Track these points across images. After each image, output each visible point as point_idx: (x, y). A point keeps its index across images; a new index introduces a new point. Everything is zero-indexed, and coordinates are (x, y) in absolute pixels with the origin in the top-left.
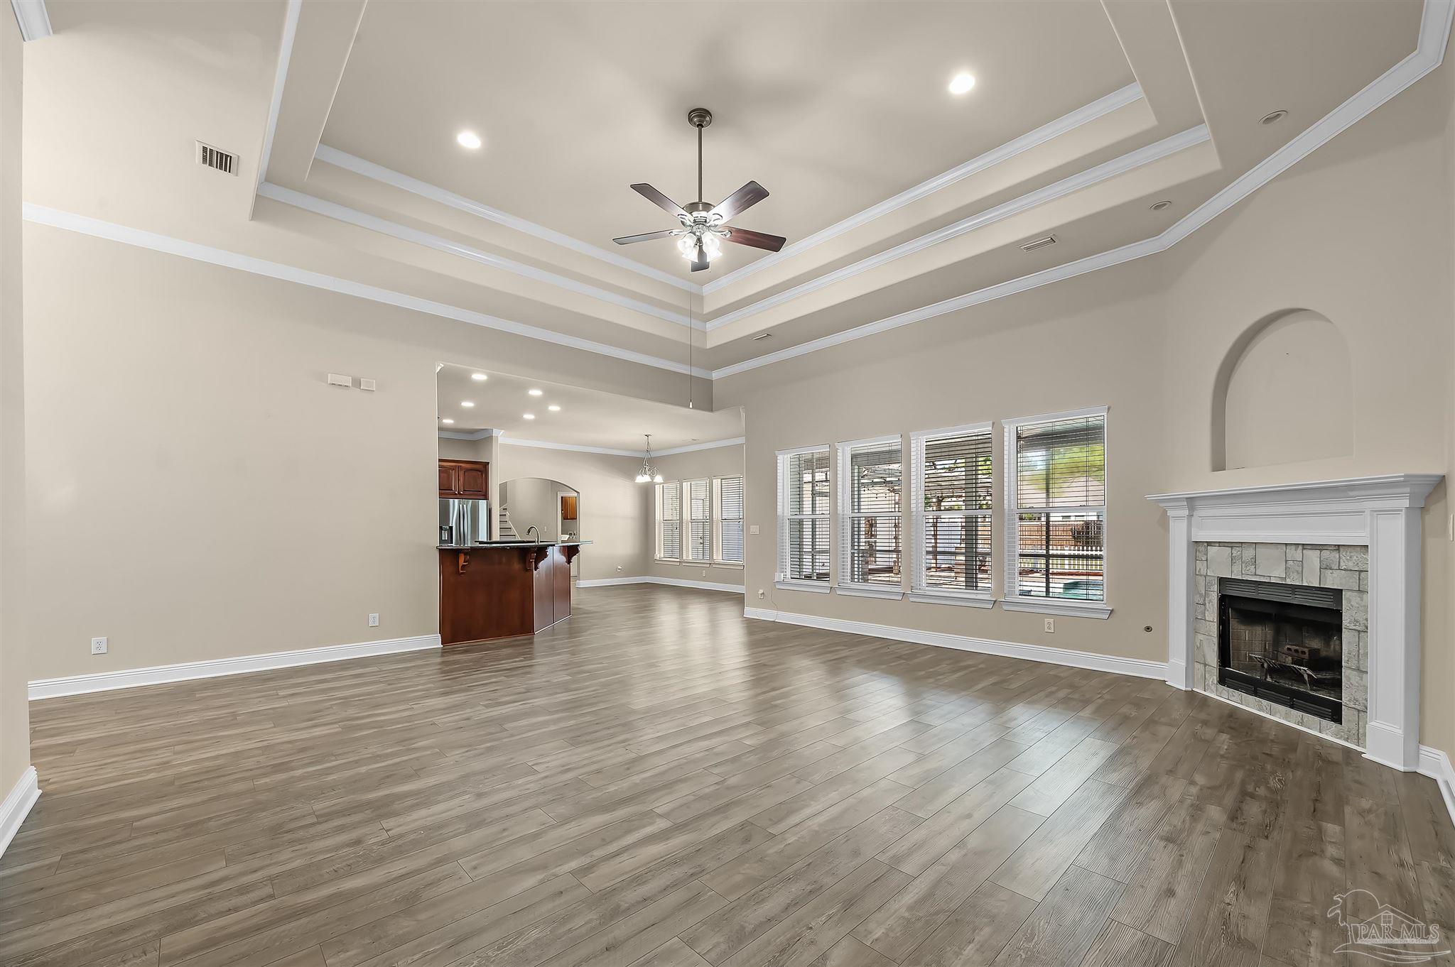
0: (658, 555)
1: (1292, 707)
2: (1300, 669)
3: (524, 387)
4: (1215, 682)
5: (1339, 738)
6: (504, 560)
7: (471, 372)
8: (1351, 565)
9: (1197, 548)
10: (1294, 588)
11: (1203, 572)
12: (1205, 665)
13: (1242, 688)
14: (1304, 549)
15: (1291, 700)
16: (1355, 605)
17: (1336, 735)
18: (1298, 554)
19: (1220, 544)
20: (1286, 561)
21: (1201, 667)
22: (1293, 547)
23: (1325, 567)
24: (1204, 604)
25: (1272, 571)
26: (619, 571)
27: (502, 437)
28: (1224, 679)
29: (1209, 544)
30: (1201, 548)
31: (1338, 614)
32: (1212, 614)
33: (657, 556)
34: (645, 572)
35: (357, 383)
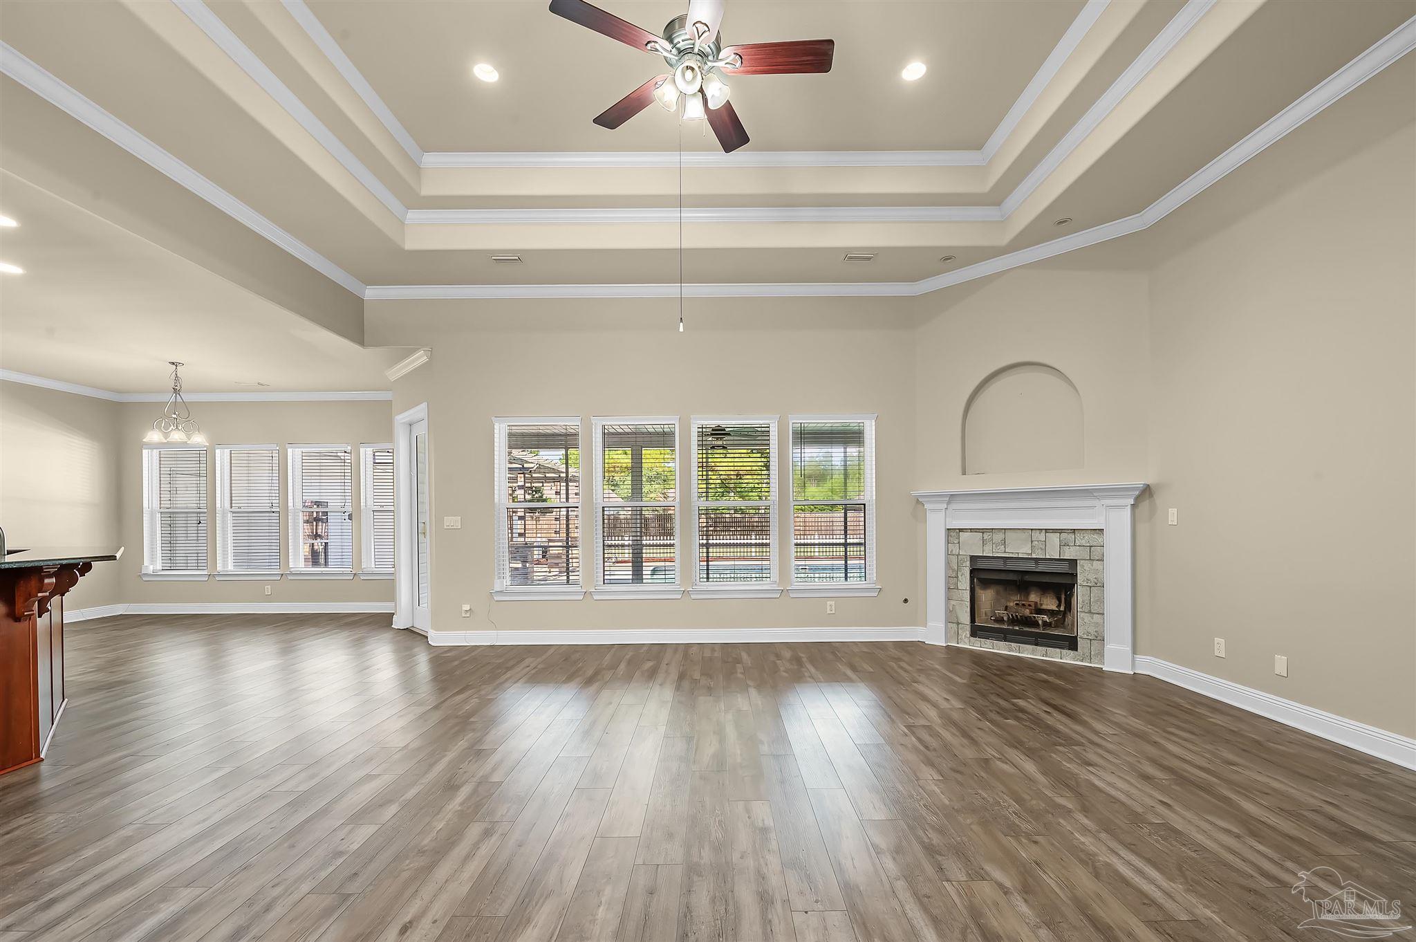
1: (1037, 645)
2: (1035, 617)
4: (968, 636)
5: (1077, 660)
8: (1083, 542)
9: (952, 534)
10: (1037, 560)
11: (956, 551)
12: (958, 624)
13: (991, 637)
14: (1046, 532)
15: (1036, 639)
16: (1087, 569)
17: (1074, 659)
18: (1042, 536)
19: (971, 530)
20: (1032, 542)
21: (955, 626)
22: (1038, 531)
23: (1063, 544)
24: (957, 577)
25: (1019, 549)
28: (976, 631)
29: (961, 530)
30: (953, 534)
31: (1074, 576)
32: (965, 582)
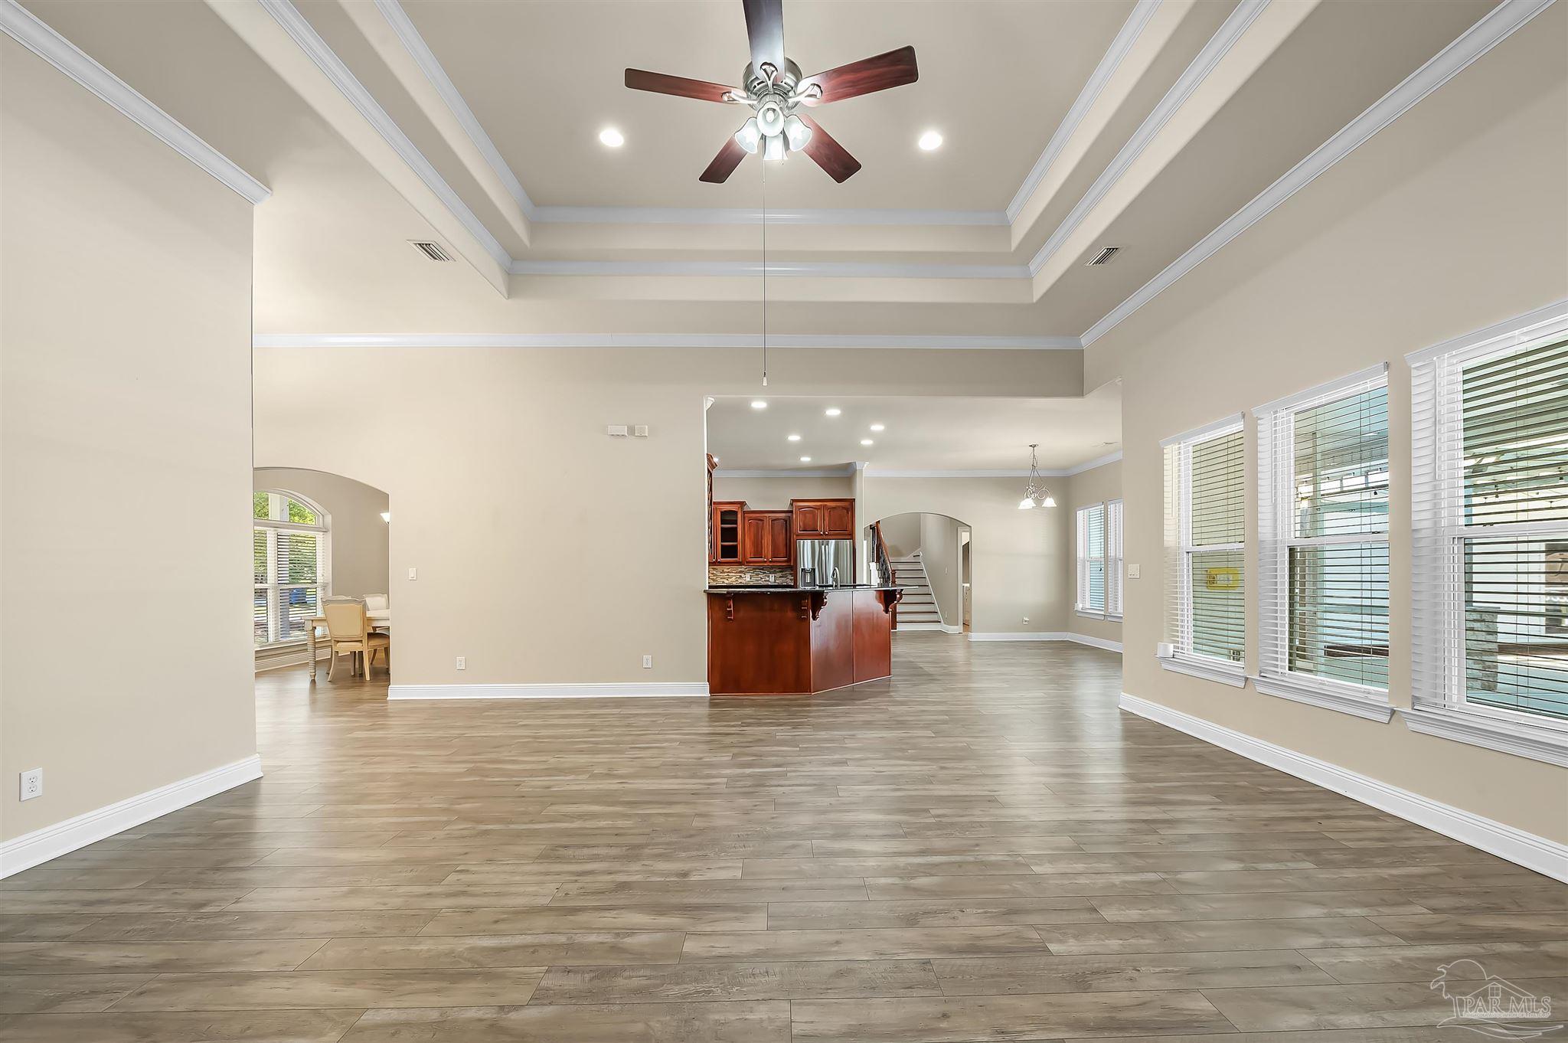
0: (1081, 606)
3: (818, 409)
6: (776, 607)
7: (749, 401)
26: (1024, 623)
27: (867, 471)
33: (1079, 606)
34: (1064, 626)
35: (632, 431)
